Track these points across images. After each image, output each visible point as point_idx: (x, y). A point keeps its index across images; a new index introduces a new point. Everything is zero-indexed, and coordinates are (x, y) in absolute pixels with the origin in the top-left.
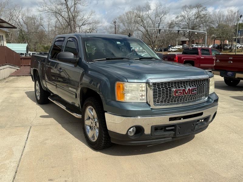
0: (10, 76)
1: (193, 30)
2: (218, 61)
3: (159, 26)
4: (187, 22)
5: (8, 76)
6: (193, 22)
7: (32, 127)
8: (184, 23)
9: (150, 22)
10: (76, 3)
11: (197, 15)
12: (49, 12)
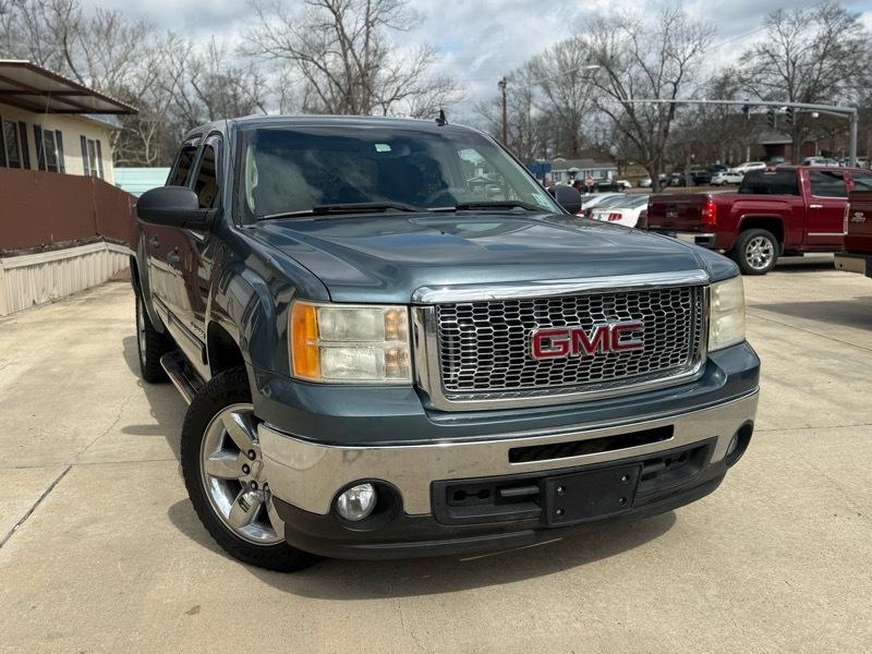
0: (110, 281)
1: (808, 102)
2: (859, 216)
3: (675, 91)
4: (786, 74)
5: (105, 279)
6: (809, 71)
7: (74, 468)
8: (771, 79)
9: (644, 75)
10: (371, 19)
11: (822, 46)
12: (277, 56)
